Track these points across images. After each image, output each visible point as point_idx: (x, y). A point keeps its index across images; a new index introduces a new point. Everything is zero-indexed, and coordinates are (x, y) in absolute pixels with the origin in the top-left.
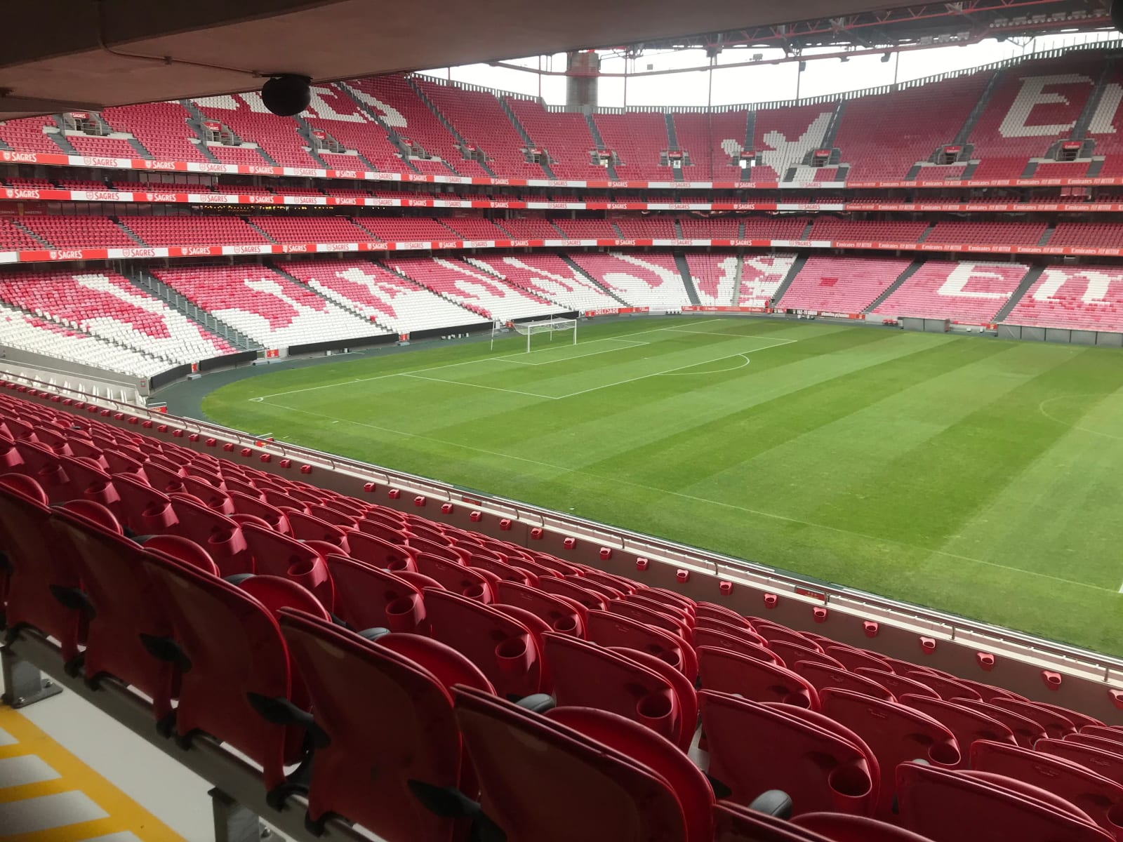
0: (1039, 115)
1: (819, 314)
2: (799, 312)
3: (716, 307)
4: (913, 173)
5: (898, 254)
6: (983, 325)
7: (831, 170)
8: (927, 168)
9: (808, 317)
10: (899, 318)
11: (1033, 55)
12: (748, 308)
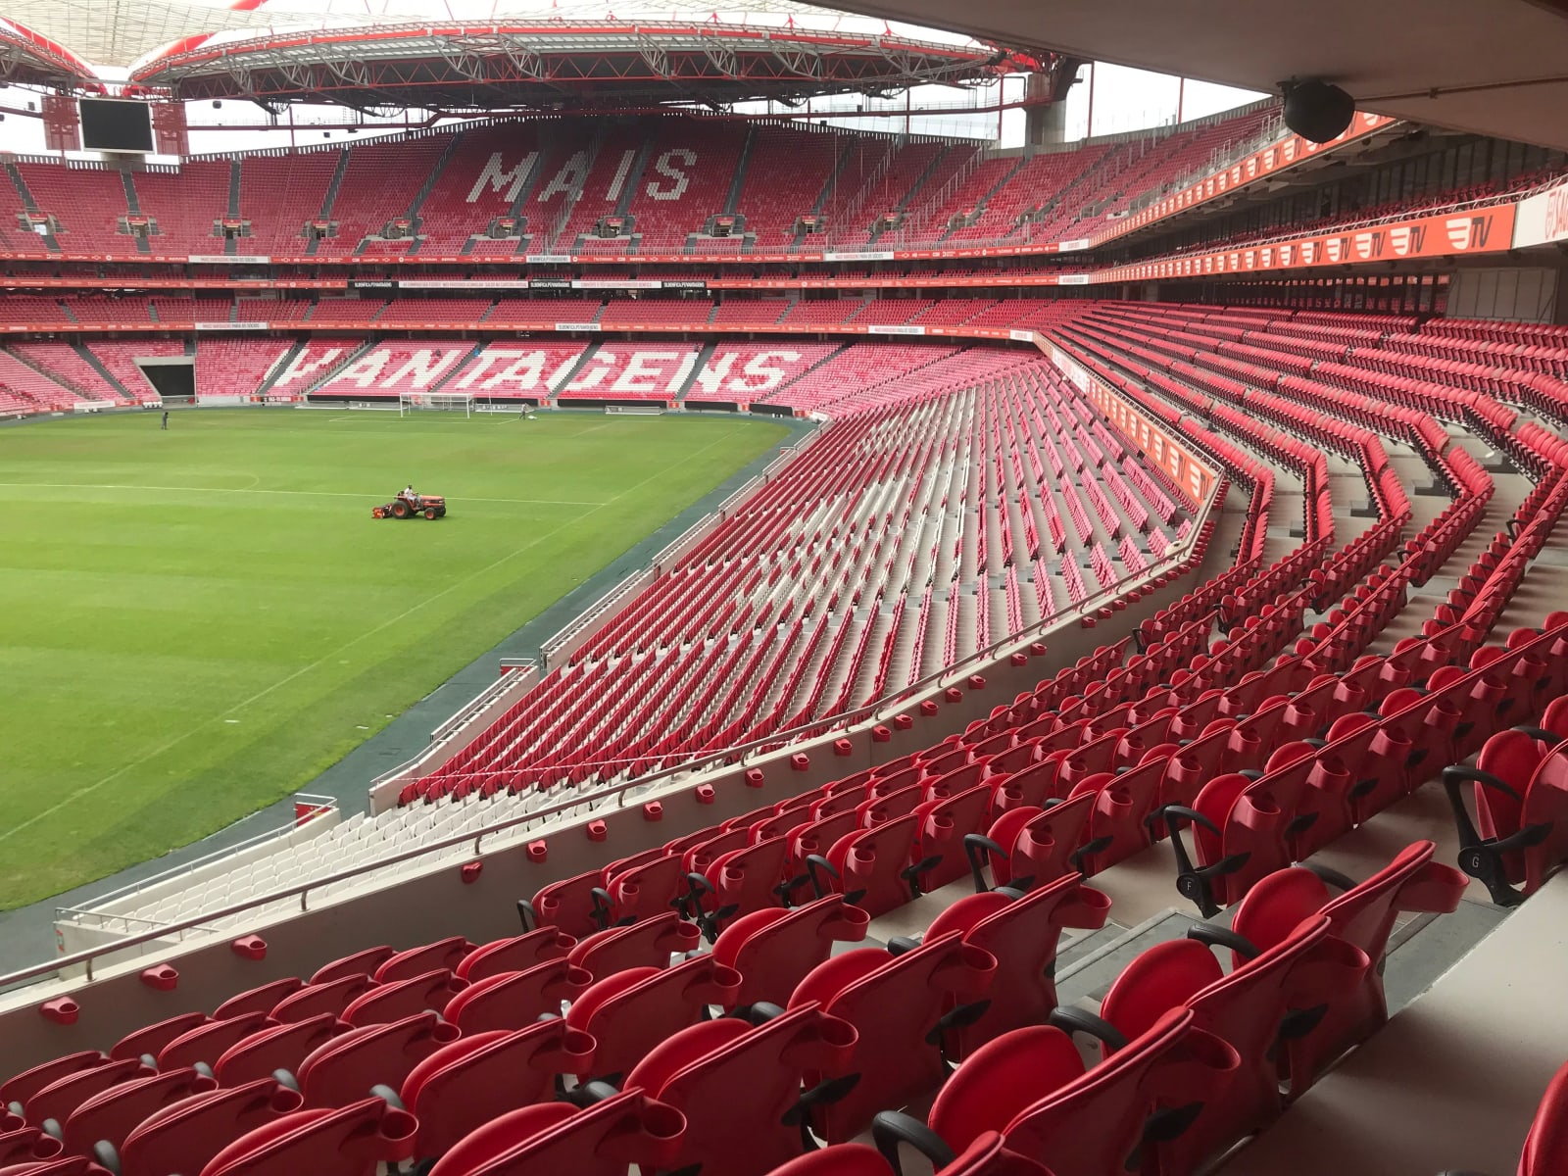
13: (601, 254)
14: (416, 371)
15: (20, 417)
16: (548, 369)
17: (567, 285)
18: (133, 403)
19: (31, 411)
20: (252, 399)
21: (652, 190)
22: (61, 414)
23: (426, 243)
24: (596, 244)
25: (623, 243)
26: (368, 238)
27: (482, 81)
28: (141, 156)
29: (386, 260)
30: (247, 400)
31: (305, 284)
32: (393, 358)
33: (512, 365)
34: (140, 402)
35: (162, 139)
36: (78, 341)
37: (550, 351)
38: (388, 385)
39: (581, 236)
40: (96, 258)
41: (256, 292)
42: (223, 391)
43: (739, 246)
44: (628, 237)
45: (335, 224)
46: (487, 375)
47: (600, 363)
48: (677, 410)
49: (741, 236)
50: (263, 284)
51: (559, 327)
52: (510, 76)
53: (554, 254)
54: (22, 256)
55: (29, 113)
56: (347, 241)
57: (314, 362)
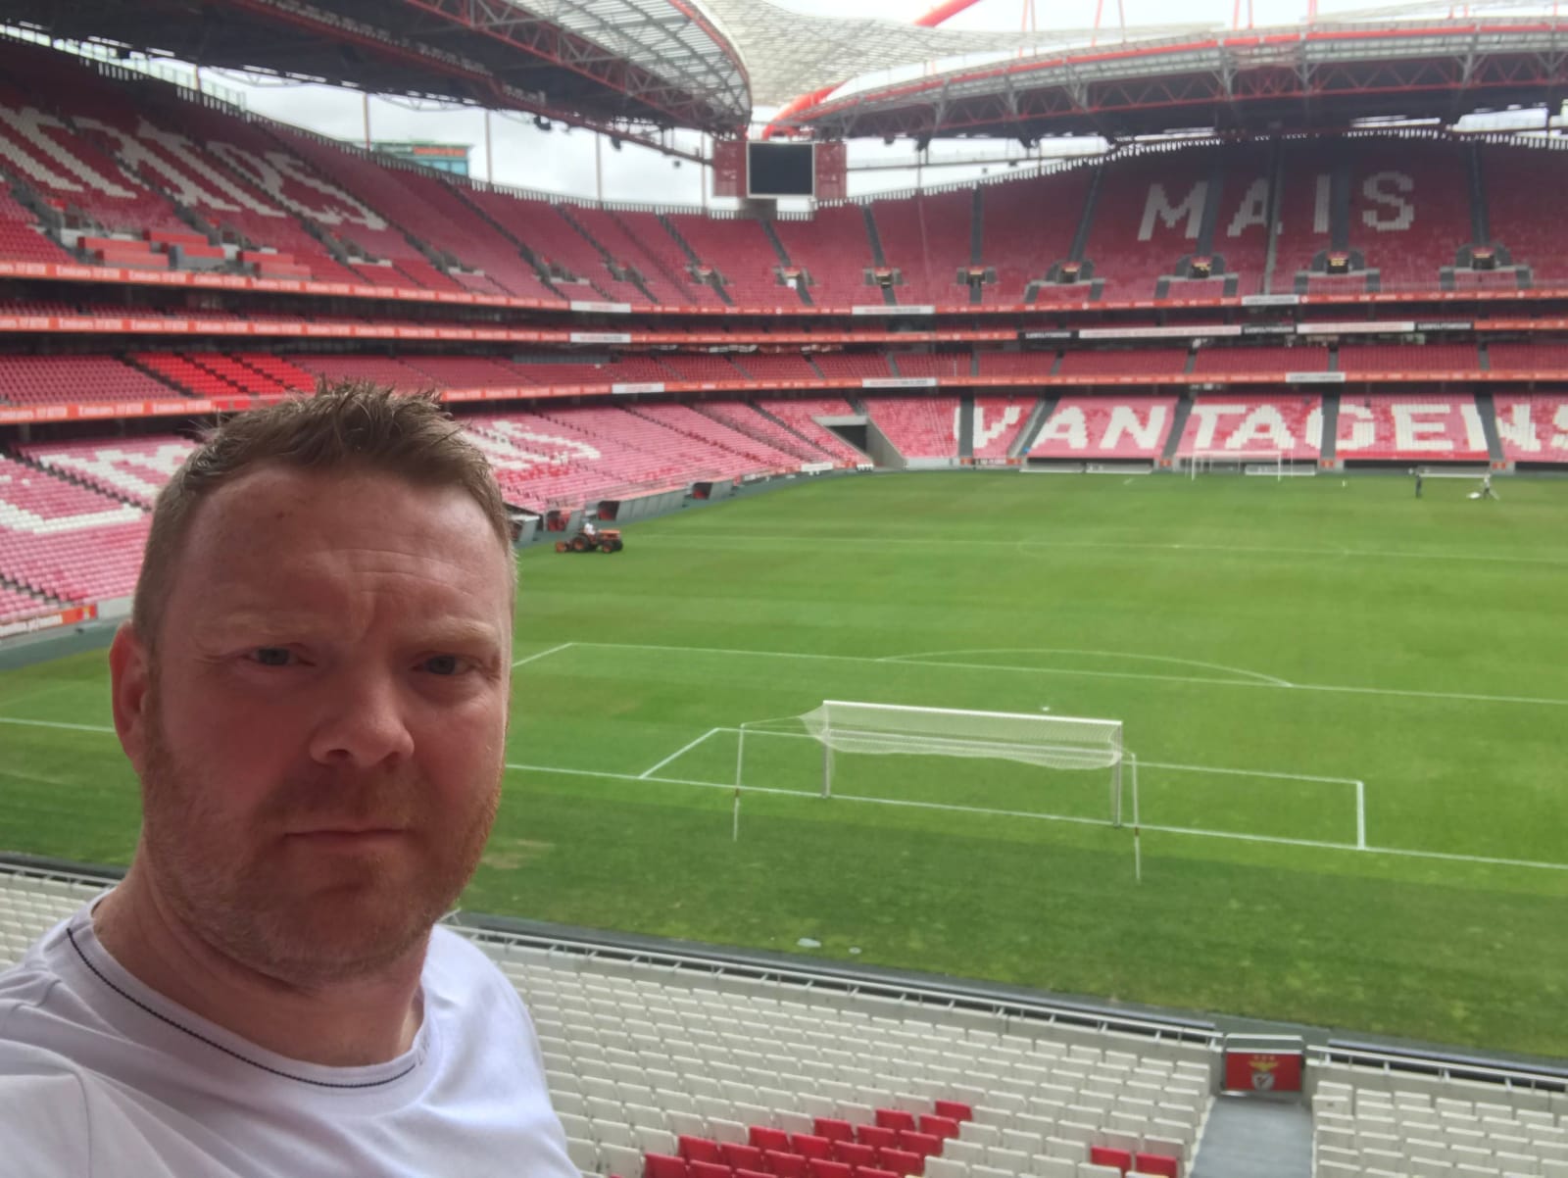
13: (1335, 293)
14: (1130, 430)
15: (768, 479)
16: (1294, 426)
17: (1290, 329)
18: (847, 465)
19: (773, 473)
20: (962, 462)
21: (1370, 218)
22: (793, 477)
23: (1107, 286)
24: (1324, 282)
25: (1360, 280)
26: (1034, 283)
27: (1232, 98)
28: (773, 203)
29: (1067, 307)
30: (957, 462)
31: (970, 336)
32: (1090, 416)
33: (1245, 421)
34: (855, 464)
35: (821, 183)
36: (753, 399)
37: (1284, 404)
38: (1109, 444)
39: (1301, 273)
40: (768, 311)
41: (905, 346)
42: (926, 453)
43: (1511, 281)
44: (1363, 273)
45: (990, 269)
46: (1222, 435)
47: (1353, 418)
48: (1503, 472)
49: (1512, 269)
50: (925, 337)
51: (1290, 377)
52: (1267, 91)
53: (1273, 293)
54: (705, 310)
55: (698, 158)
56: (1010, 288)
57: (1000, 421)
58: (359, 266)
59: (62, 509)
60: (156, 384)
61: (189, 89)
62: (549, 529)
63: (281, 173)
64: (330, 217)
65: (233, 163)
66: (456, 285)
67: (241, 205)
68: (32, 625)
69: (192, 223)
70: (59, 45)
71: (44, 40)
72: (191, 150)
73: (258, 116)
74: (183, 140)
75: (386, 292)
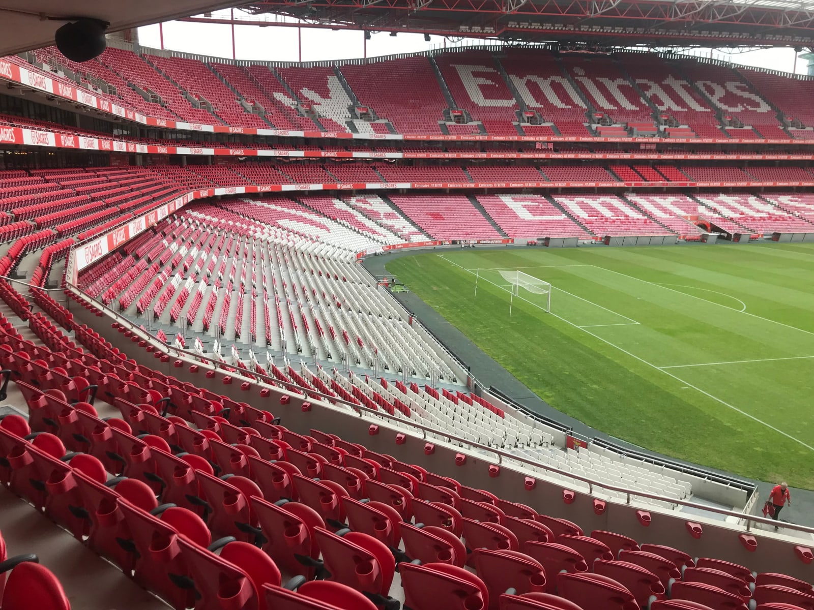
0: (488, 92)
1: (478, 242)
2: (462, 242)
3: (402, 244)
4: (445, 129)
5: (448, 191)
6: (593, 238)
7: (380, 124)
8: (452, 126)
9: (471, 246)
10: (538, 239)
11: (445, 49)
12: (423, 243)
58: (731, 130)
59: (543, 213)
60: (612, 177)
61: (706, 59)
62: (734, 241)
63: (727, 91)
64: (739, 109)
65: (703, 89)
66: (790, 135)
67: (689, 107)
68: (492, 242)
69: (656, 118)
70: (652, 50)
71: (646, 49)
72: (684, 87)
73: (738, 65)
74: (684, 82)
75: (736, 141)
